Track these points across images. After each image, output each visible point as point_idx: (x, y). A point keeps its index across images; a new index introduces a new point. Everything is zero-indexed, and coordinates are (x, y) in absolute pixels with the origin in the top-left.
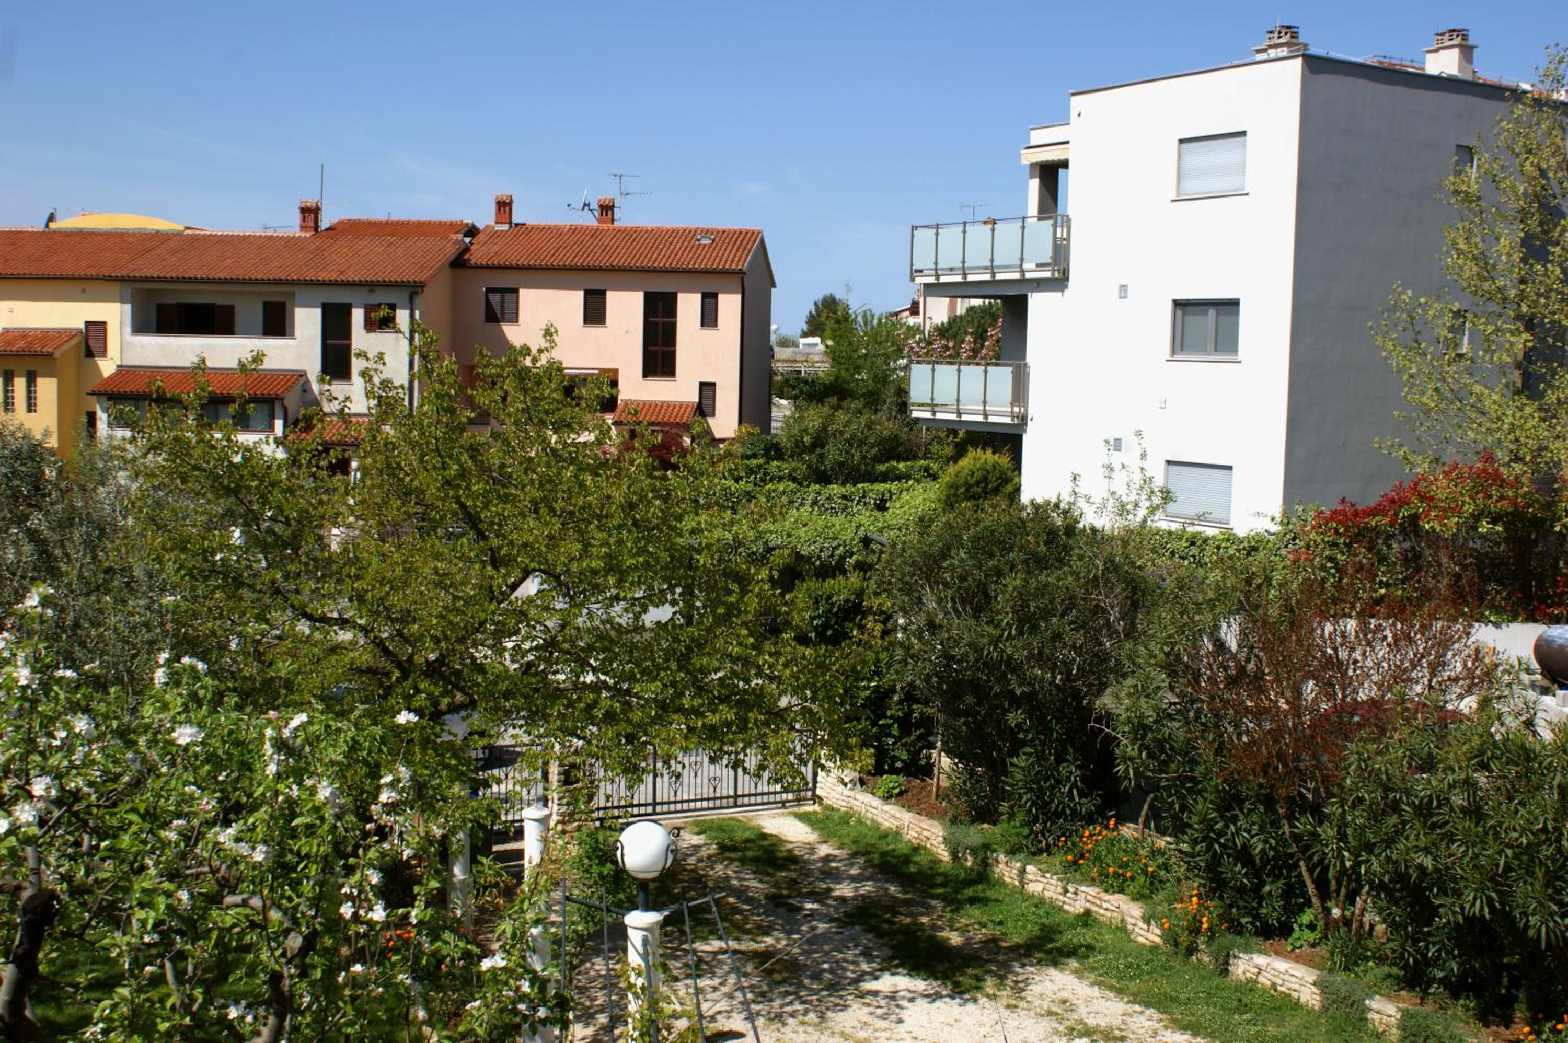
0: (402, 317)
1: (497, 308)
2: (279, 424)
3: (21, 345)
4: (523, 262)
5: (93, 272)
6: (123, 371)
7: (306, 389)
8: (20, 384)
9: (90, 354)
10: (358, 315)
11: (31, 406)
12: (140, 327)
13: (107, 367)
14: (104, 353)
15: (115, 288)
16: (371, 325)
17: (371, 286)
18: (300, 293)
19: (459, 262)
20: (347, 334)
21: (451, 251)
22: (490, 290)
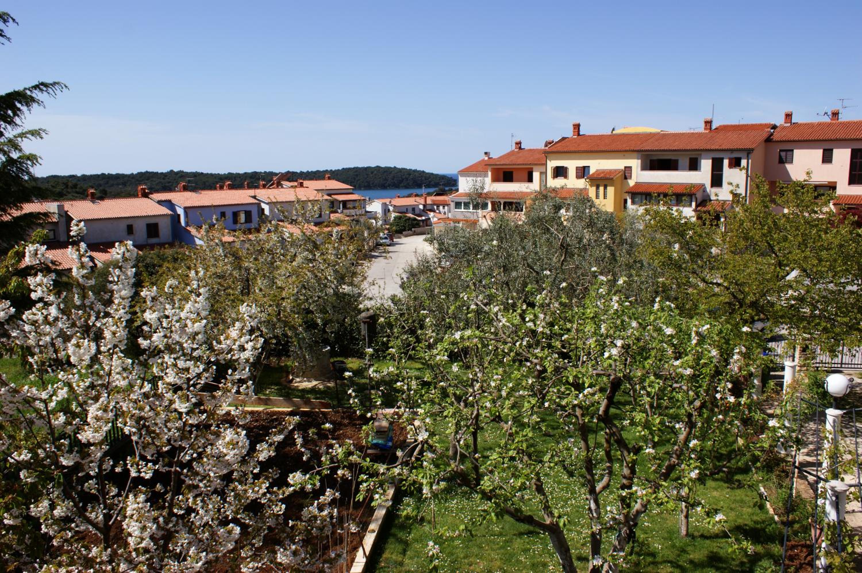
0: (744, 162)
1: (784, 158)
2: (694, 204)
3: (602, 175)
4: (796, 138)
5: (628, 149)
6: (637, 184)
7: (705, 190)
8: (601, 189)
9: (626, 178)
10: (726, 162)
11: (605, 197)
12: (644, 168)
13: (631, 183)
14: (631, 177)
15: (635, 154)
16: (731, 166)
17: (732, 151)
18: (703, 153)
19: (769, 140)
20: (721, 169)
21: (765, 135)
22: (781, 151)
